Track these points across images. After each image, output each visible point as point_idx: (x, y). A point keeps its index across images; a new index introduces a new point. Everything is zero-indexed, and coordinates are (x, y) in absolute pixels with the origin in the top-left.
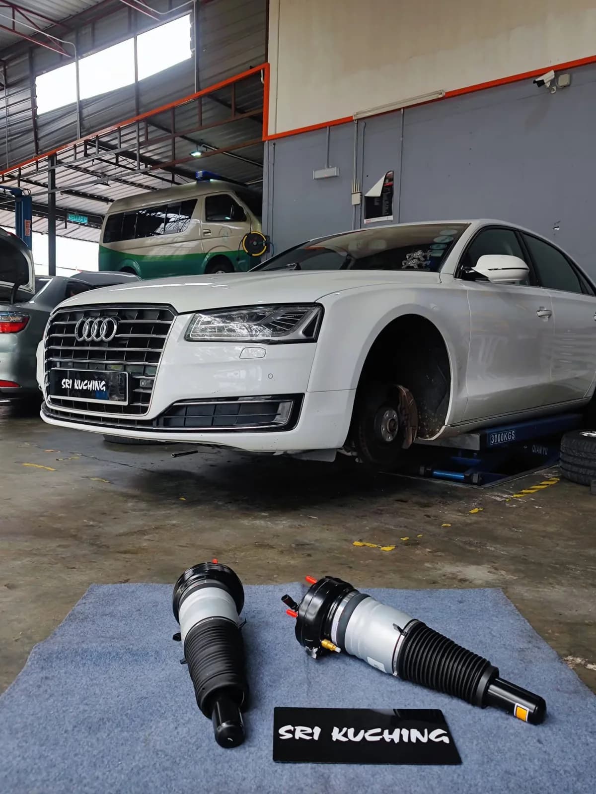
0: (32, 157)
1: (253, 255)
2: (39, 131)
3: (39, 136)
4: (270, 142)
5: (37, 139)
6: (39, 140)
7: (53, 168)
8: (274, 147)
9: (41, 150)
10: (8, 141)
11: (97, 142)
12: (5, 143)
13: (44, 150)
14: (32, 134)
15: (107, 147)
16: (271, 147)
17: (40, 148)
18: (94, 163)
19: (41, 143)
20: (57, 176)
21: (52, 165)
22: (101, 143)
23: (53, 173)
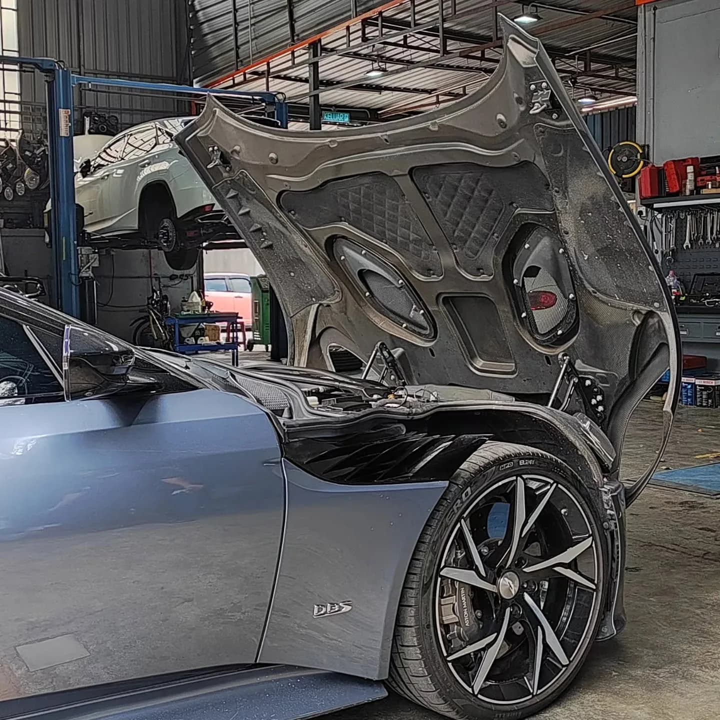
0: (286, 45)
1: (624, 176)
2: (295, 10)
3: (295, 16)
4: (646, 5)
5: (292, 20)
6: (296, 22)
7: (316, 59)
8: (654, 14)
9: (298, 35)
10: (252, 25)
11: (380, 19)
12: (248, 27)
13: (301, 35)
14: (286, 14)
15: (401, 25)
16: (650, 14)
17: (297, 32)
18: (374, 49)
19: (298, 26)
20: (320, 70)
21: (315, 55)
22: (385, 19)
23: (315, 66)
